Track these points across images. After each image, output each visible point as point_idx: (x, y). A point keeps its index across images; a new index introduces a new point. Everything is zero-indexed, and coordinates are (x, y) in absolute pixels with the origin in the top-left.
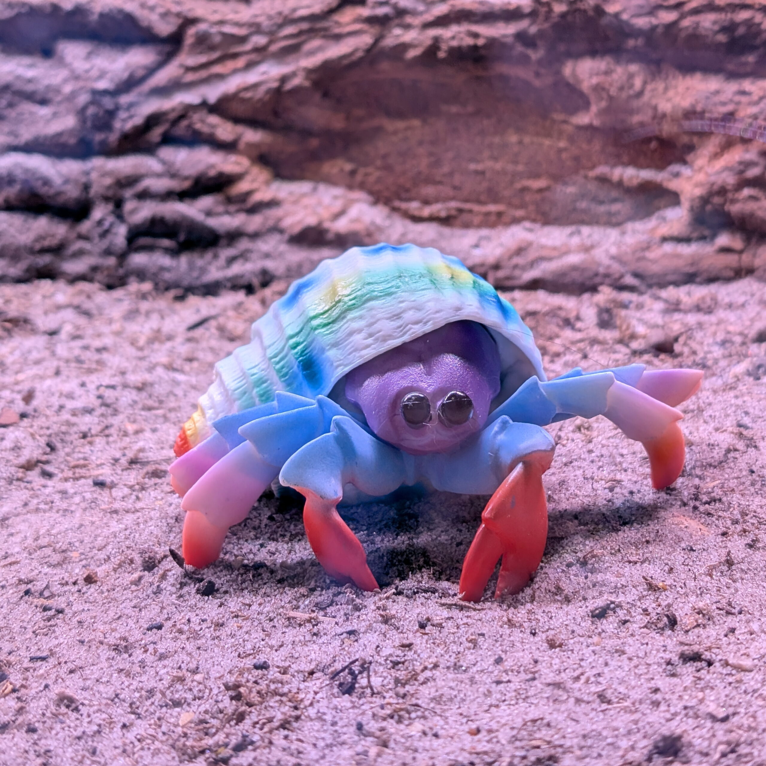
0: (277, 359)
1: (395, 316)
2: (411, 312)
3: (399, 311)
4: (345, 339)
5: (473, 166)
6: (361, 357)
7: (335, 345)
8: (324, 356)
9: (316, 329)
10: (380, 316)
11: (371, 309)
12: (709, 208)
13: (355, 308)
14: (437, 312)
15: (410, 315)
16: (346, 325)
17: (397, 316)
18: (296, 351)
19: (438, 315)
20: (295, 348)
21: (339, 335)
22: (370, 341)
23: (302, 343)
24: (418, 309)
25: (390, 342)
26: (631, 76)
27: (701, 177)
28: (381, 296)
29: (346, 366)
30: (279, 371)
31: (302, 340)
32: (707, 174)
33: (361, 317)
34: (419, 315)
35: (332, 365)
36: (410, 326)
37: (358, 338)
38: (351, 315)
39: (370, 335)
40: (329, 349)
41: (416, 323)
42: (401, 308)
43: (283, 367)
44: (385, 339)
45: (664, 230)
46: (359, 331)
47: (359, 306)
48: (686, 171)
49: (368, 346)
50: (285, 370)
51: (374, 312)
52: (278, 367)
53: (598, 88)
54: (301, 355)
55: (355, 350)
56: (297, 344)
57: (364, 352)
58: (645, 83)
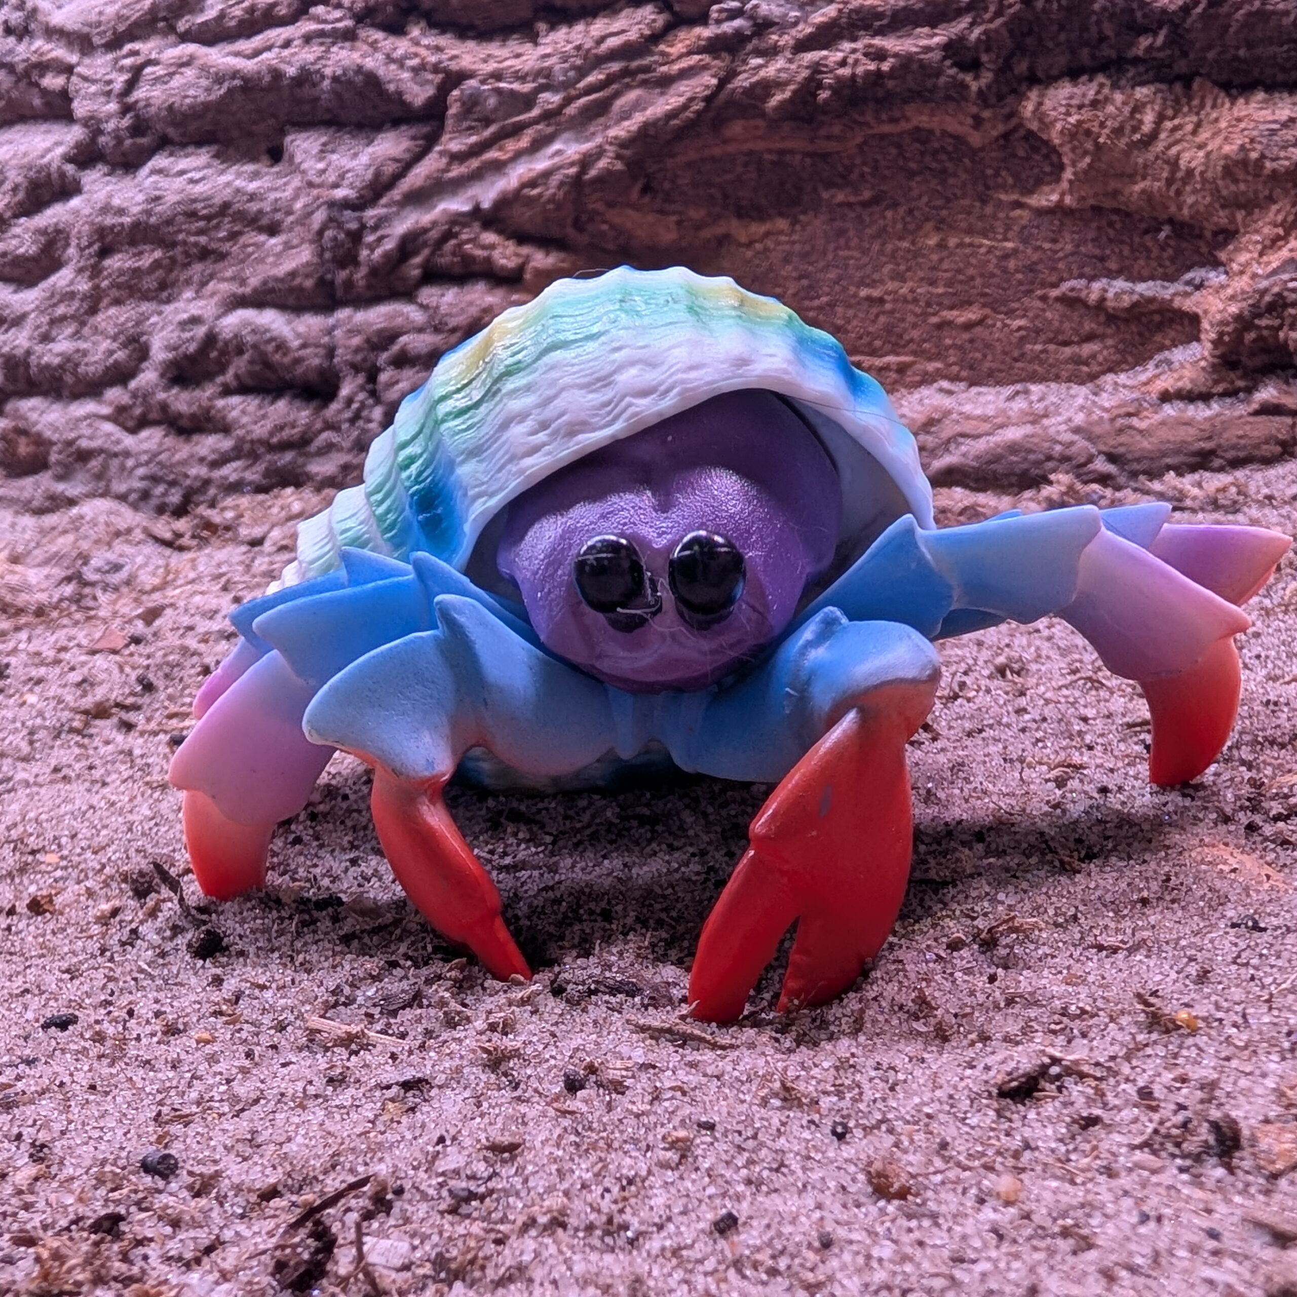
0: (379, 496)
1: (599, 380)
2: (633, 371)
3: (608, 369)
4: (493, 439)
5: (864, 292)
6: (521, 472)
7: (475, 452)
8: (453, 478)
9: (443, 421)
10: (567, 380)
11: (553, 367)
12: (1250, 336)
13: (520, 370)
14: (692, 368)
15: (629, 377)
16: (498, 409)
17: (604, 381)
18: (407, 473)
19: (693, 375)
20: (407, 467)
21: (484, 430)
22: (542, 437)
23: (421, 455)
24: (651, 364)
25: (581, 437)
26: (1138, 108)
27: (1242, 283)
28: (576, 341)
29: (492, 495)
30: (381, 519)
31: (419, 451)
32: (1254, 276)
33: (528, 388)
34: (651, 377)
35: (465, 495)
36: (628, 399)
37: (518, 430)
38: (510, 385)
39: (544, 426)
40: (463, 462)
41: (644, 393)
42: (614, 361)
43: (388, 511)
44: (572, 430)
45: (1167, 382)
46: (522, 417)
47: (529, 365)
48: (1215, 278)
49: (535, 450)
50: (391, 517)
51: (554, 374)
52: (381, 510)
53: (1078, 133)
54: (417, 482)
55: (511, 460)
56: (412, 460)
57: (528, 461)
58: (1161, 118)
